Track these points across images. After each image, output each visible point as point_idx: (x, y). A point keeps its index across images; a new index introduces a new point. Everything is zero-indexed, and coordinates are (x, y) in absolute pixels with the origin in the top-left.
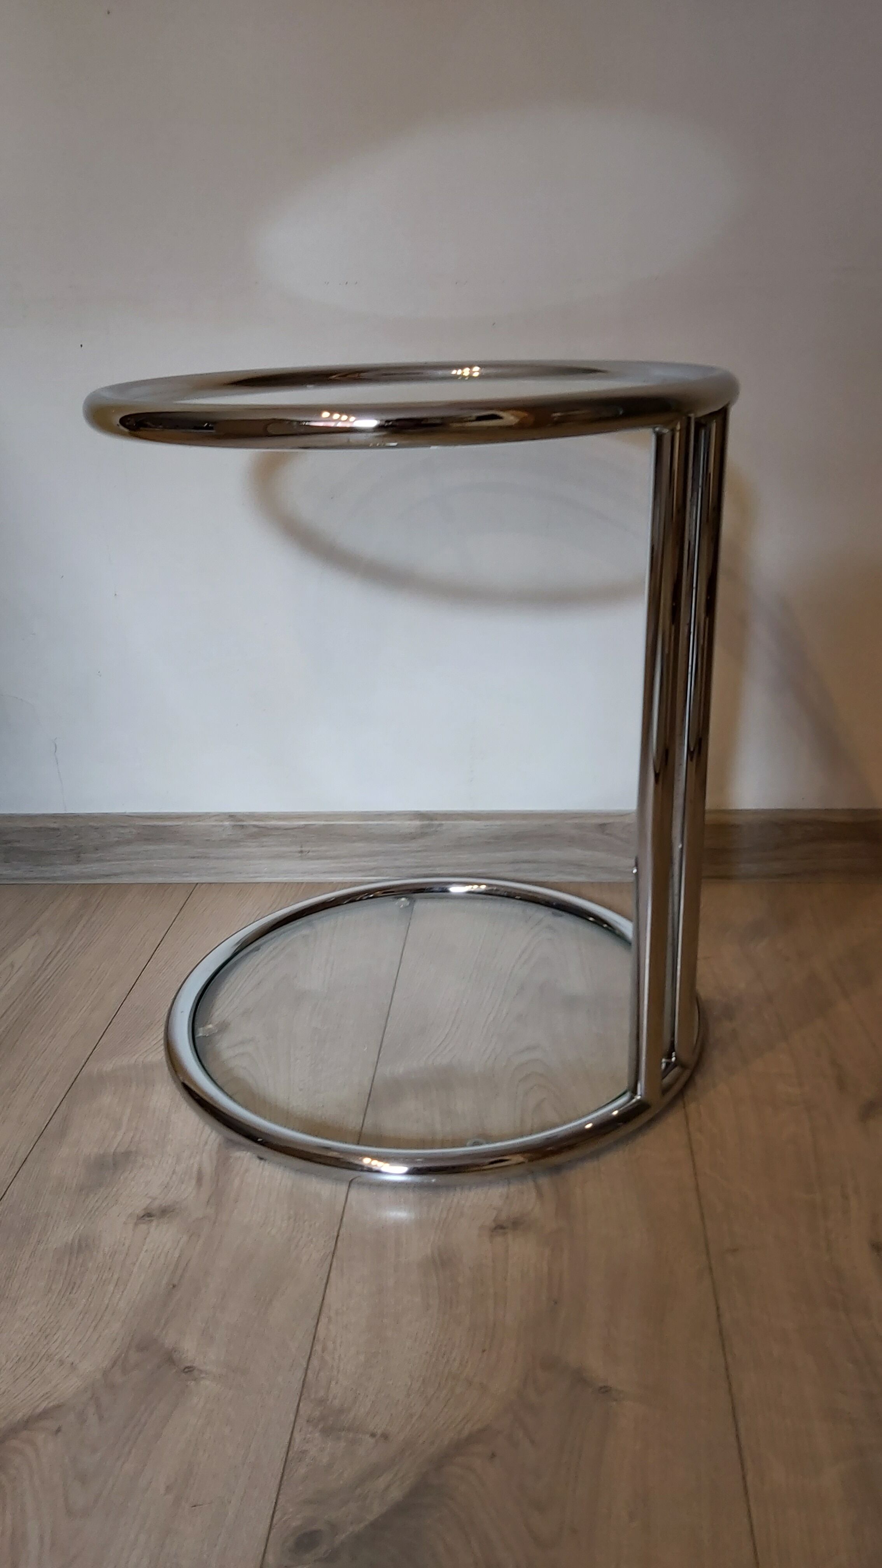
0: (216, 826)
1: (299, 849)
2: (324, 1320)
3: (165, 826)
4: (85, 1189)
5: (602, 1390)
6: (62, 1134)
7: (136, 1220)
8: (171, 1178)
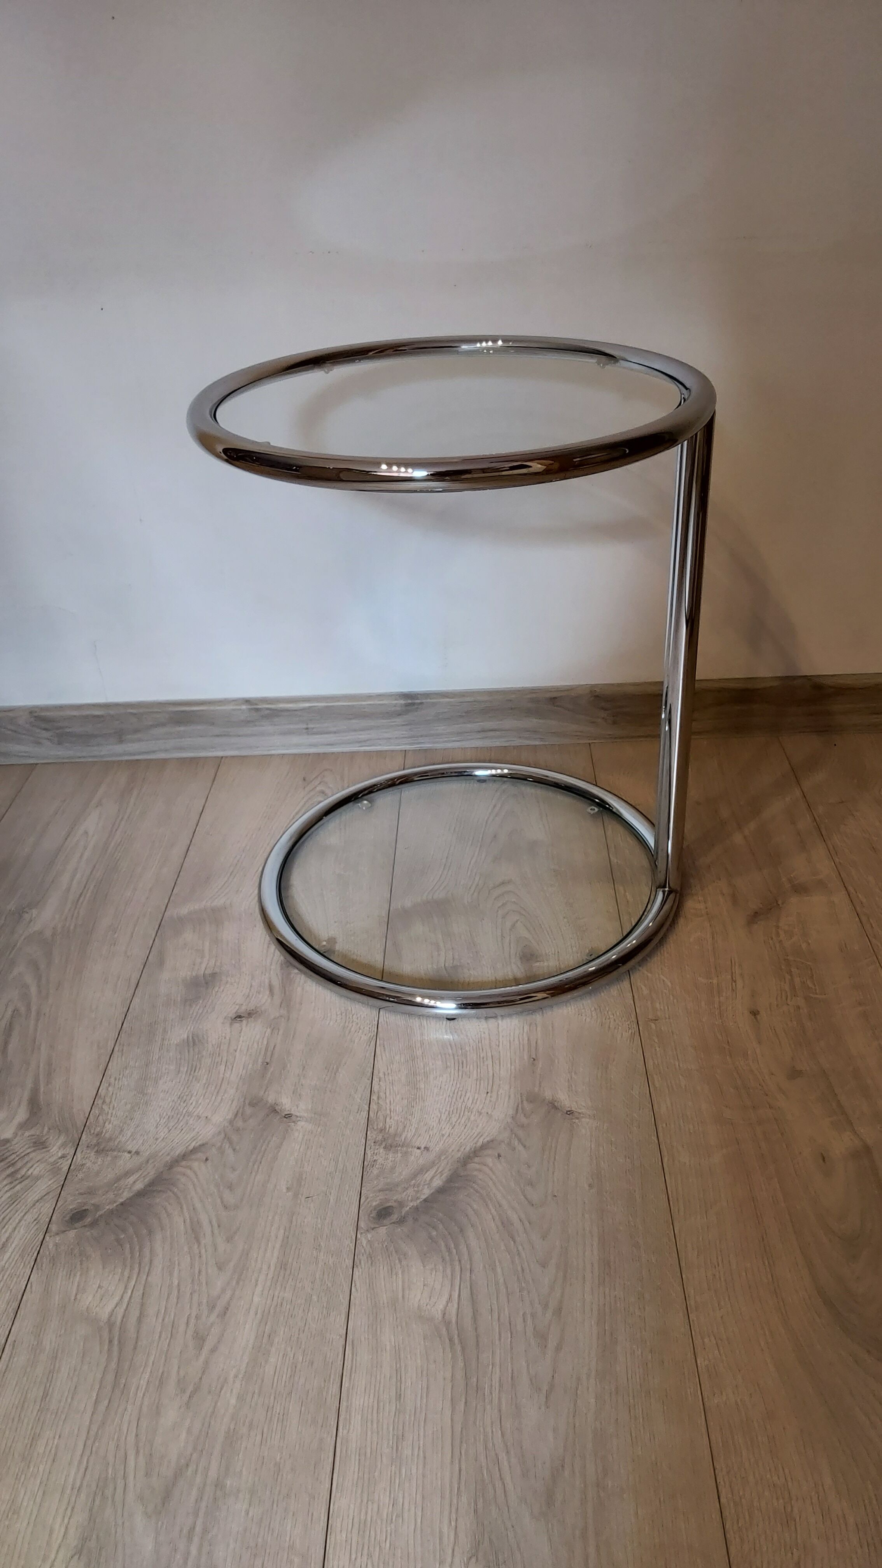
0: (234, 709)
1: (305, 726)
2: (376, 1080)
3: (193, 711)
4: (188, 1002)
5: (569, 1113)
6: (161, 963)
7: (230, 1021)
8: (250, 990)
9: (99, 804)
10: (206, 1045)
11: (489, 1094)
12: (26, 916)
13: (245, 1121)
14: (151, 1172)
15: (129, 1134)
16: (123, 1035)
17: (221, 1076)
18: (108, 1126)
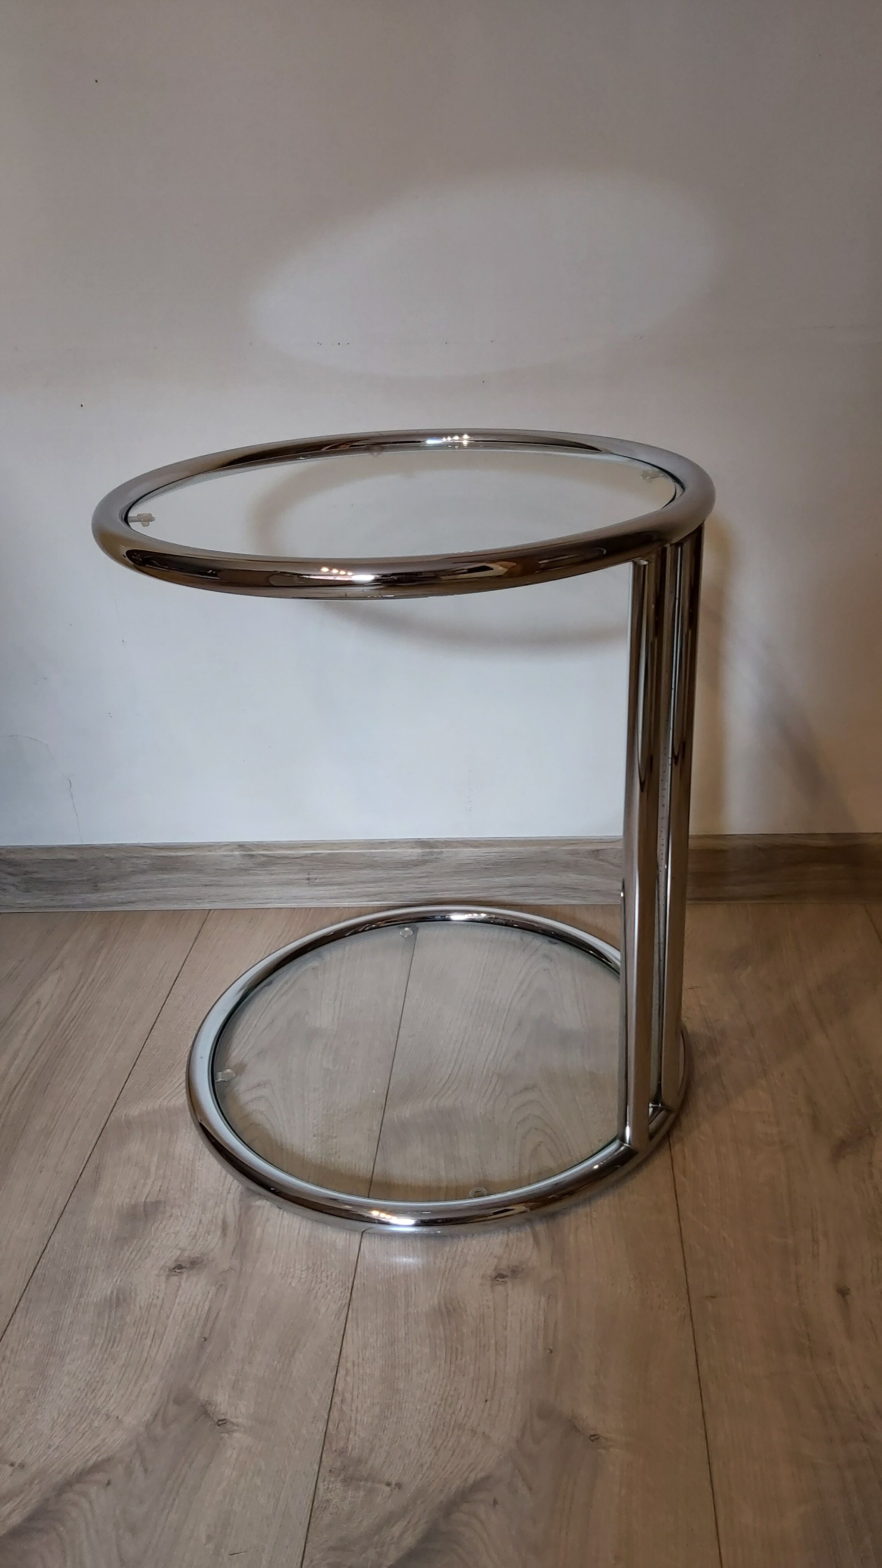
0: (226, 856)
2: (342, 1372)
3: (177, 857)
4: (121, 1241)
5: (592, 1438)
6: (96, 1183)
7: (168, 1273)
8: (198, 1228)
9: (61, 966)
10: (132, 1307)
11: (488, 1403)
13: (165, 1425)
14: (33, 1499)
15: (16, 1436)
16: (32, 1284)
17: (145, 1354)
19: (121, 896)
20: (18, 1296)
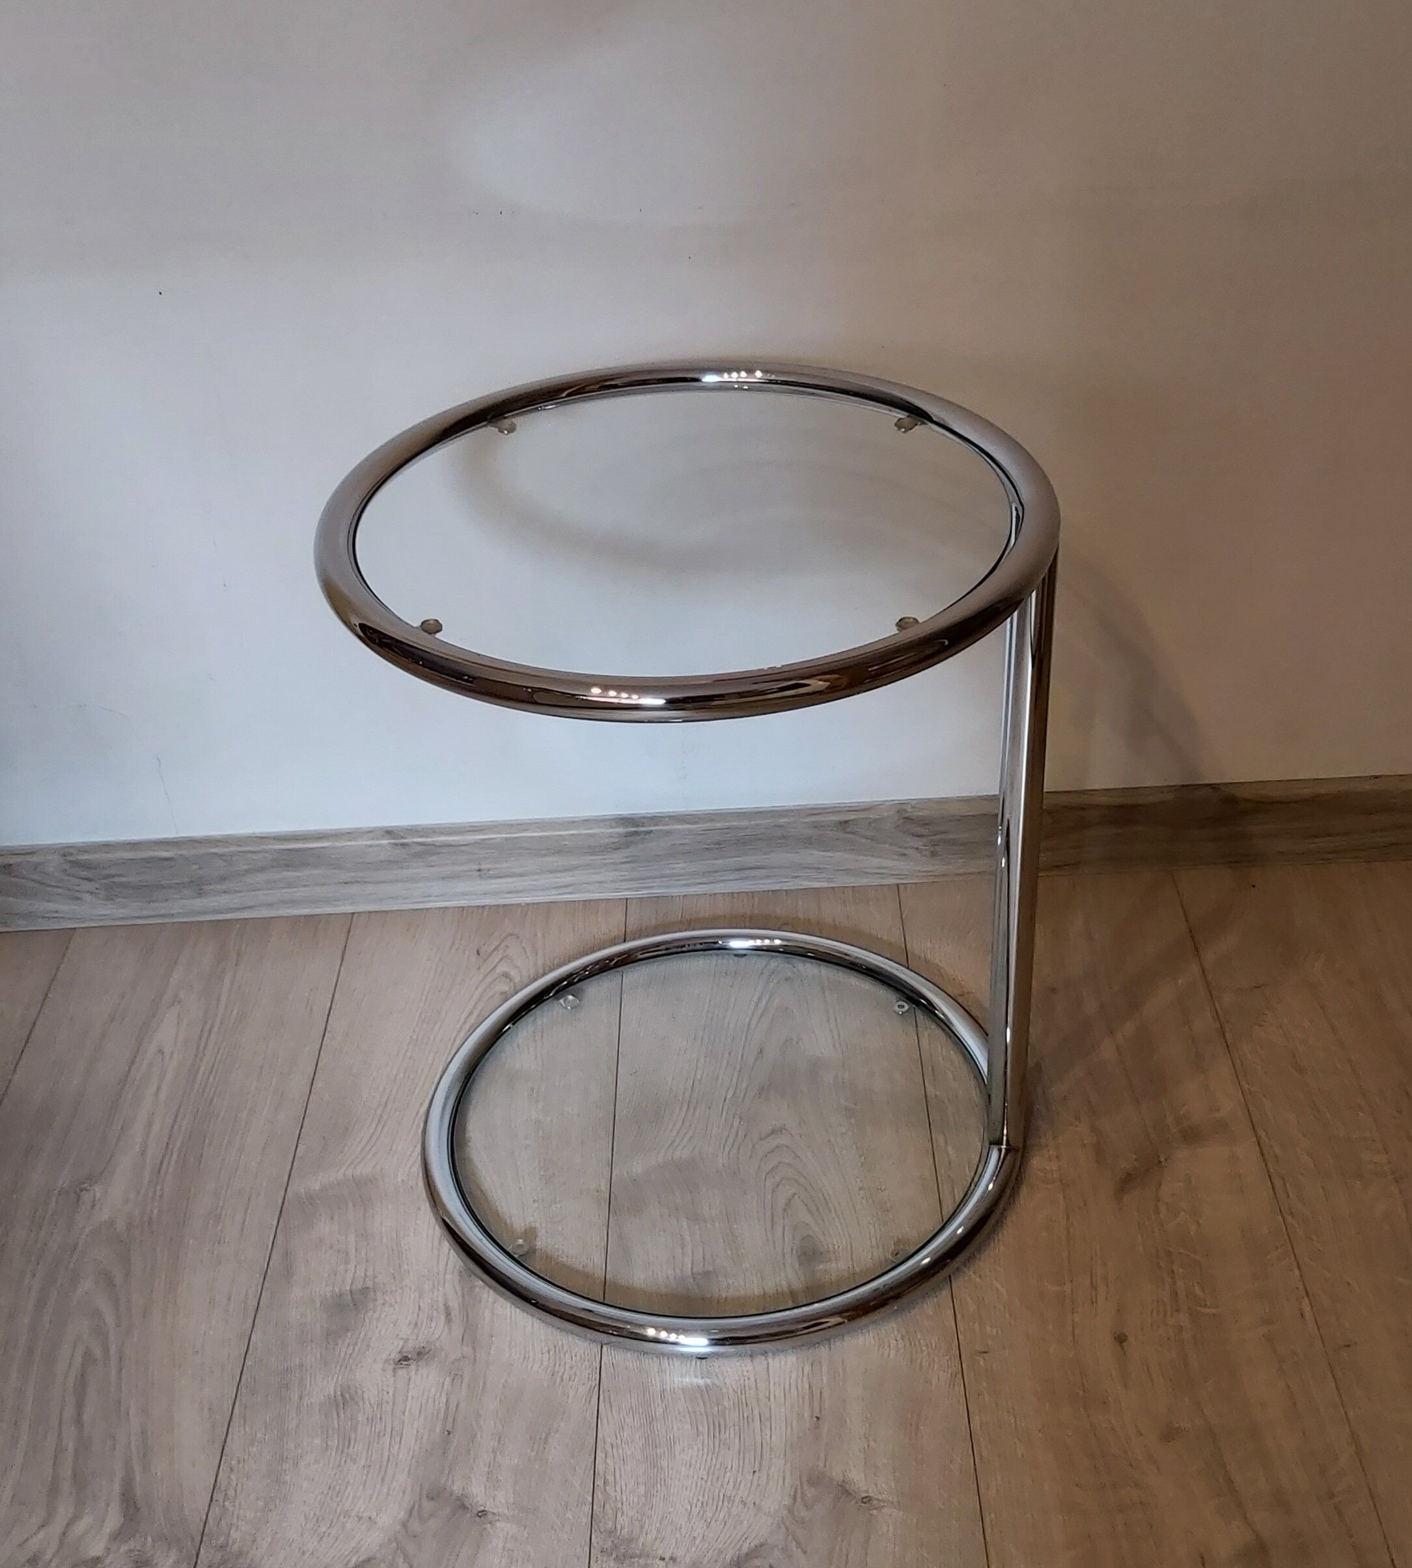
2: (600, 1454)
4: (331, 1336)
5: (864, 1501)
6: (288, 1272)
7: (394, 1365)
8: (418, 1315)
9: (177, 1000)
10: (361, 1404)
11: (756, 1474)
12: (86, 1197)
13: (423, 1521)
15: (265, 1546)
16: (243, 1389)
17: (386, 1454)
18: (235, 1534)
19: (234, 900)
20: (231, 1403)
